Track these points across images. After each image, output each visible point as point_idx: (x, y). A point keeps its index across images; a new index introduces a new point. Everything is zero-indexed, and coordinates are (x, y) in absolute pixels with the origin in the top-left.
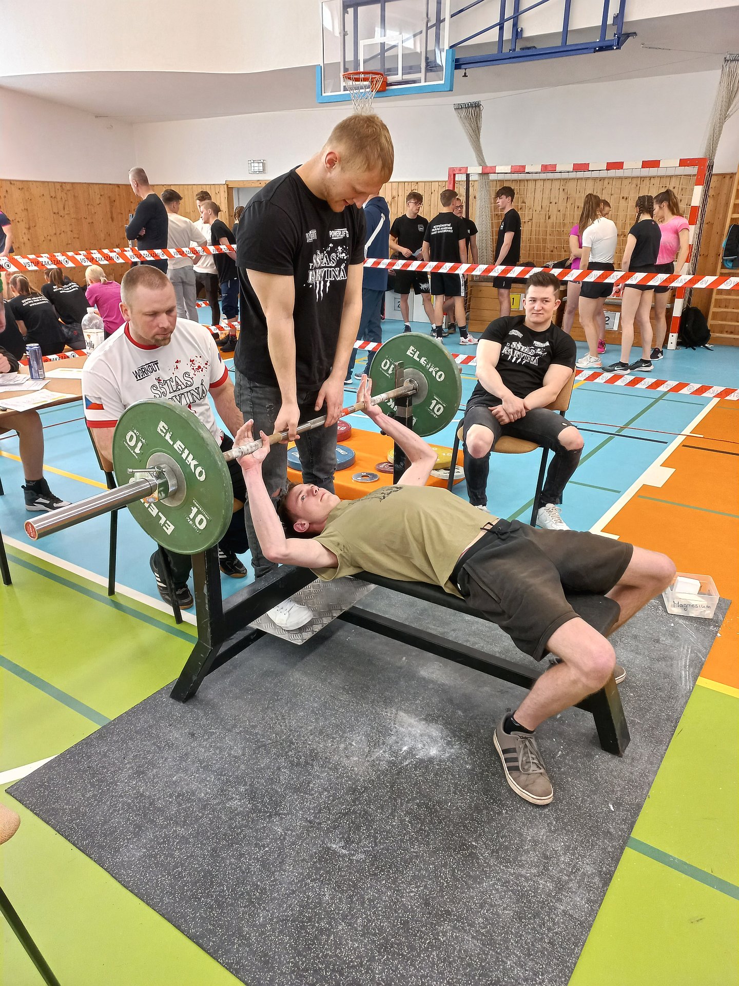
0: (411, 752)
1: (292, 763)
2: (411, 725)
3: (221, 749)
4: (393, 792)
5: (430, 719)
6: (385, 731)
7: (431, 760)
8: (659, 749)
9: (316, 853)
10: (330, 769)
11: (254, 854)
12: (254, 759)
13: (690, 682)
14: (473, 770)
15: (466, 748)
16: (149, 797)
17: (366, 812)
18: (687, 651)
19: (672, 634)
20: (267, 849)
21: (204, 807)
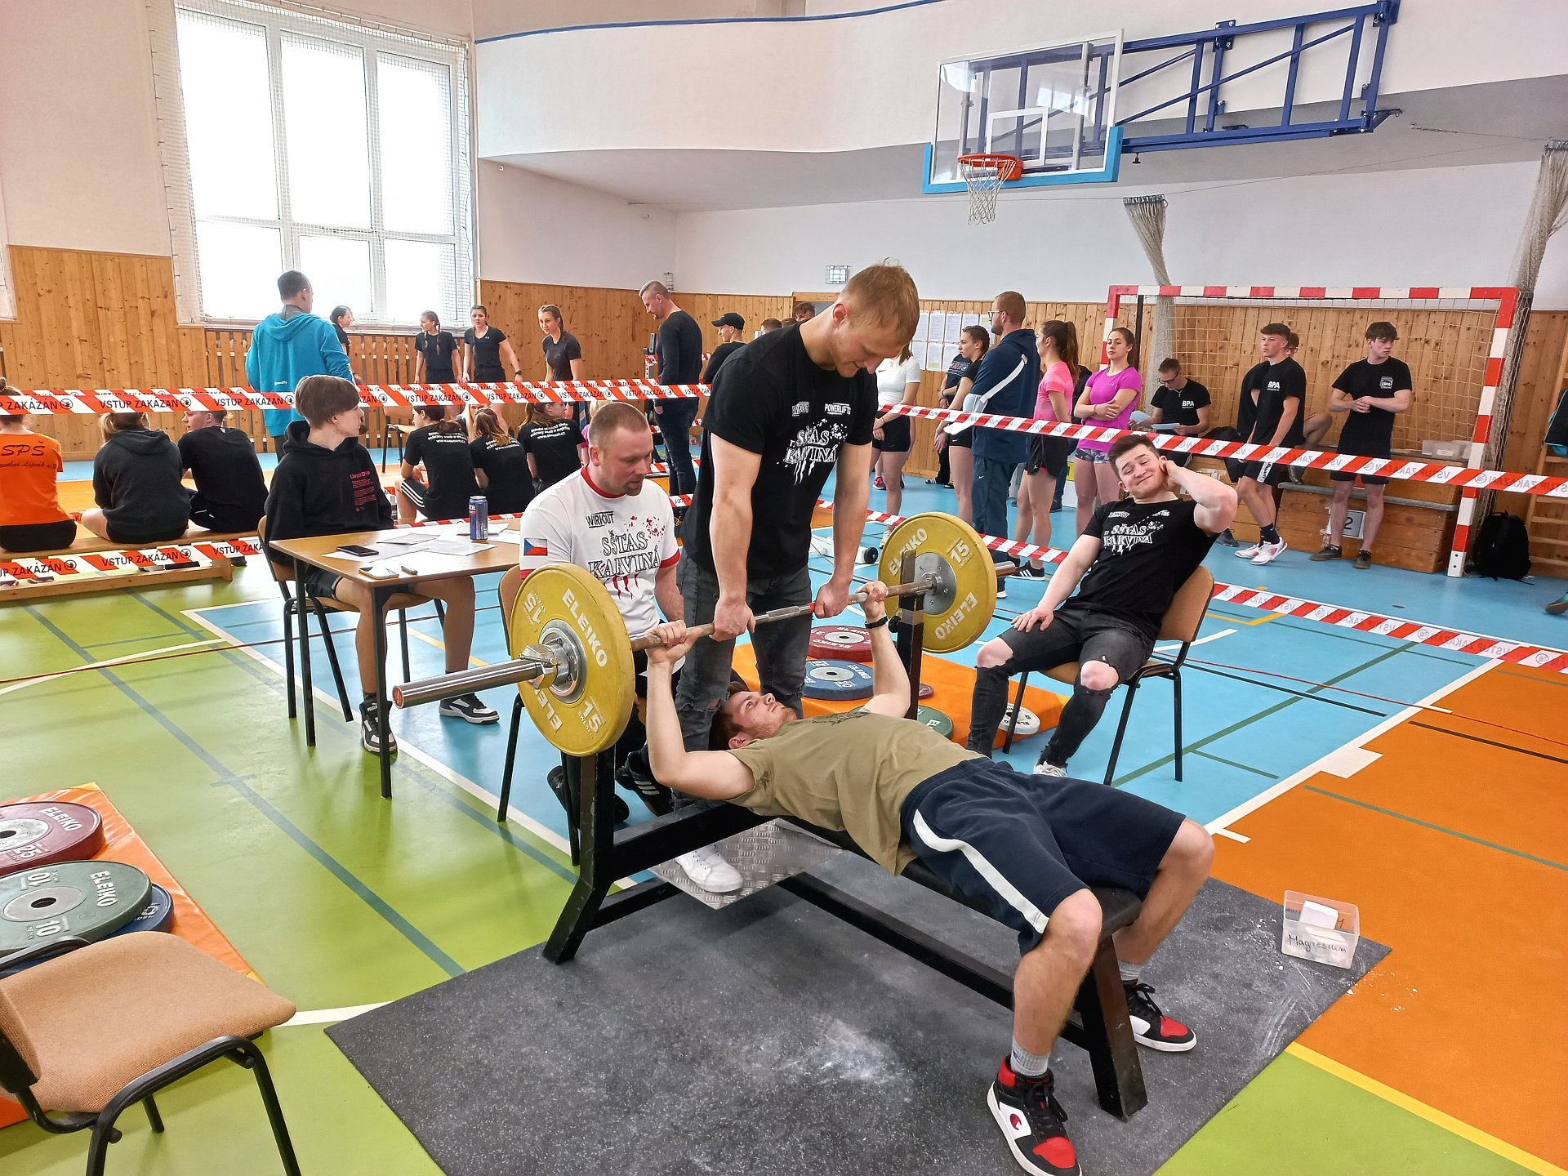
0: (835, 1070)
1: (674, 1057)
2: (846, 1038)
3: (590, 1027)
4: (794, 1112)
5: (874, 1034)
6: (809, 1039)
7: (859, 1084)
8: (1190, 1124)
9: (671, 1164)
10: (721, 1072)
11: (595, 1151)
12: (627, 1044)
13: (1275, 1046)
14: (912, 1104)
15: (911, 1077)
16: (487, 1066)
17: (751, 1129)
18: (1290, 1006)
19: (1276, 980)
20: (612, 1148)
21: (551, 1088)
